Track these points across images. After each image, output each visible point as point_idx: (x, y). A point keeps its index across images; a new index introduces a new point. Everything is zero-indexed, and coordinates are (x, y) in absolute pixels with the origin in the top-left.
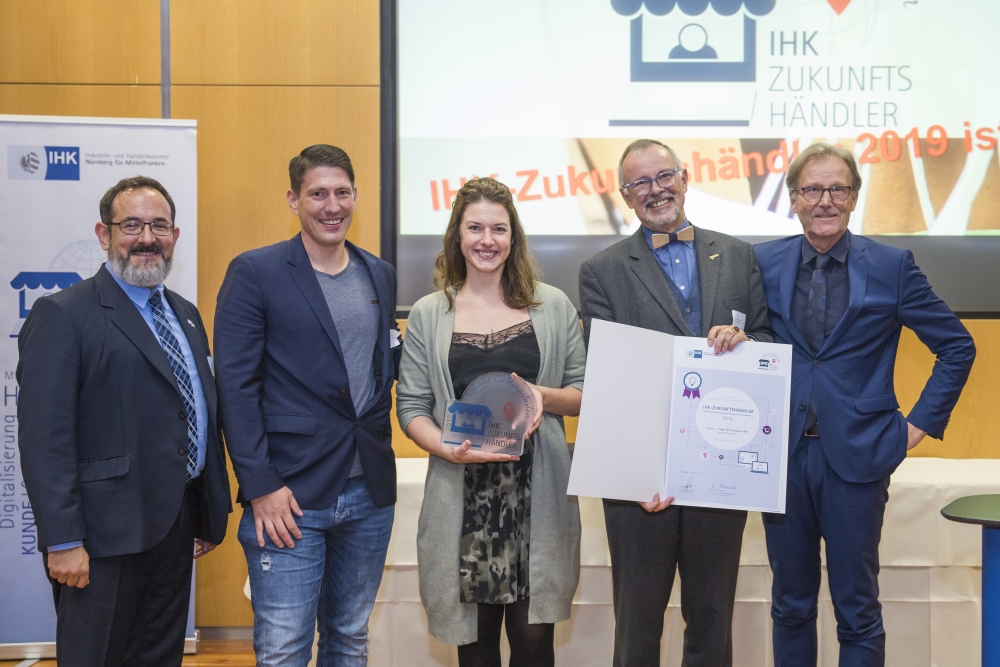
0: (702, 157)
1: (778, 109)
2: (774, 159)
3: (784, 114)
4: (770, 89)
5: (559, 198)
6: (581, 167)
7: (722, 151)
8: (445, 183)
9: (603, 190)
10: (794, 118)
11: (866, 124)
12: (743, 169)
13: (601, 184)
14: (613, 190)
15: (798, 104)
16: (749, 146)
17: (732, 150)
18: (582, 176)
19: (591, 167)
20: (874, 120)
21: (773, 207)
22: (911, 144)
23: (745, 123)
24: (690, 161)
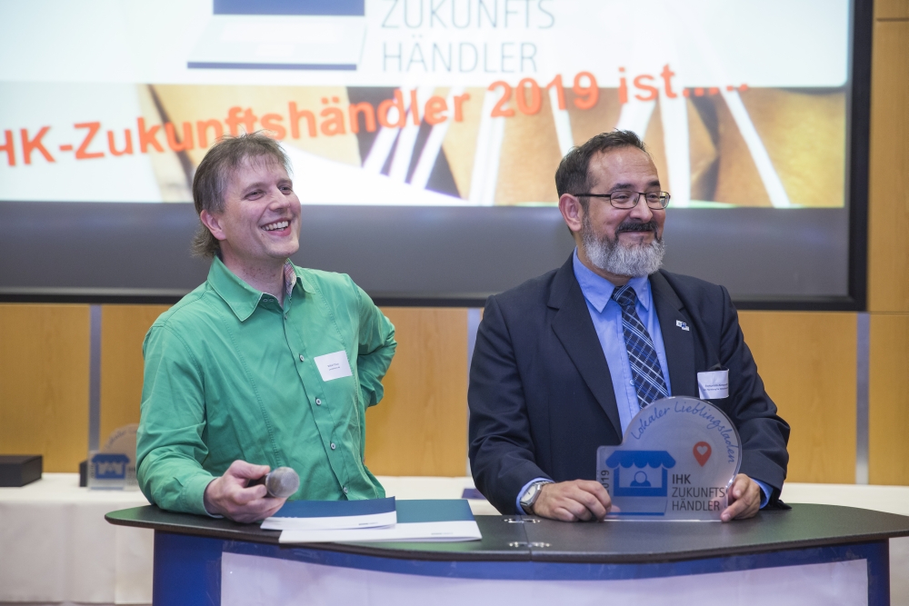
1: (393, 50)
2: (387, 111)
3: (400, 57)
4: (383, 26)
5: (126, 158)
6: (153, 119)
7: (325, 101)
9: (179, 148)
10: (411, 61)
11: (499, 69)
12: (349, 123)
13: (177, 140)
14: (192, 147)
15: (417, 45)
16: (356, 95)
17: (336, 100)
18: (155, 129)
19: (165, 118)
20: (509, 64)
21: (386, 170)
22: (554, 95)
23: (352, 67)
24: (285, 112)
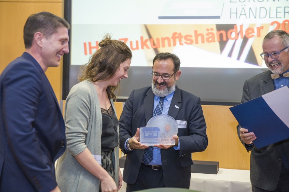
0: (198, 33)
1: (234, 11)
2: (231, 33)
3: (236, 13)
4: (230, 2)
5: (136, 51)
6: (146, 37)
7: (208, 30)
8: (90, 43)
9: (155, 47)
10: (241, 15)
11: (275, 17)
12: (217, 38)
13: (154, 44)
14: (159, 47)
15: (243, 8)
16: (220, 27)
17: (212, 29)
18: (146, 41)
19: (150, 37)
20: (279, 15)
21: (230, 55)
23: (218, 17)
24: (193, 34)
